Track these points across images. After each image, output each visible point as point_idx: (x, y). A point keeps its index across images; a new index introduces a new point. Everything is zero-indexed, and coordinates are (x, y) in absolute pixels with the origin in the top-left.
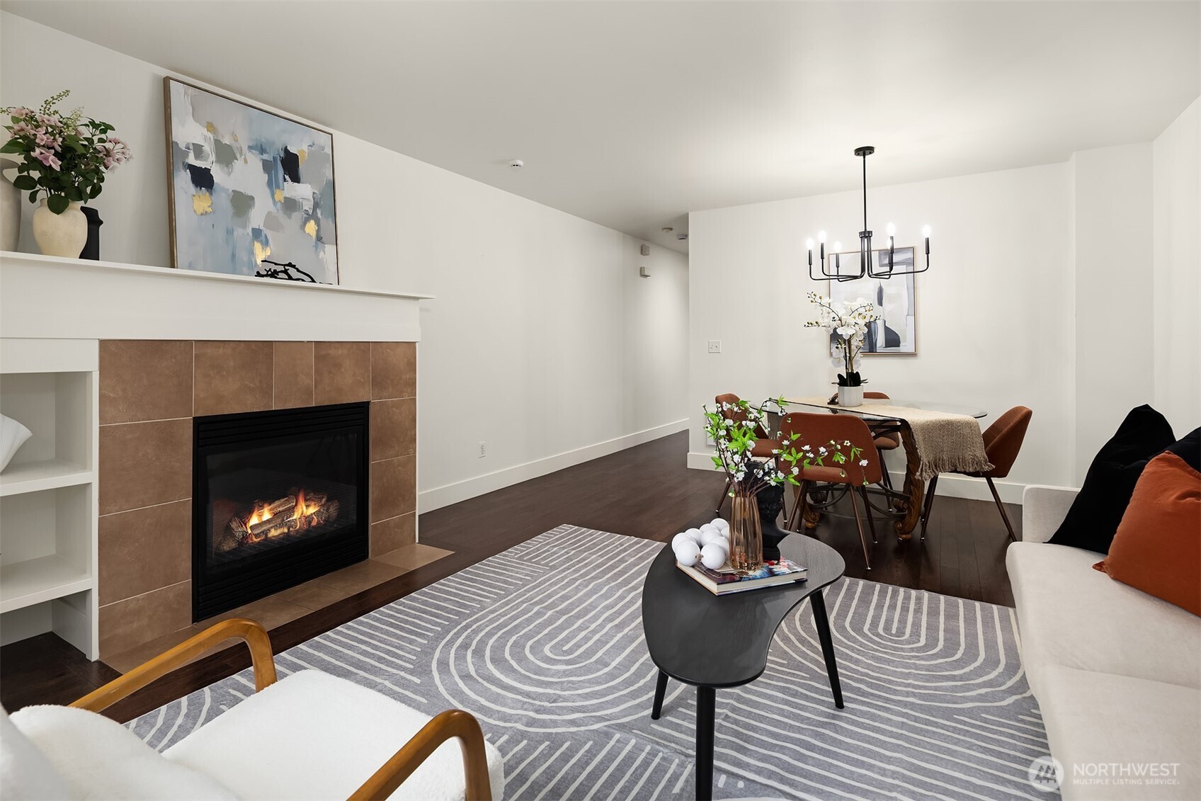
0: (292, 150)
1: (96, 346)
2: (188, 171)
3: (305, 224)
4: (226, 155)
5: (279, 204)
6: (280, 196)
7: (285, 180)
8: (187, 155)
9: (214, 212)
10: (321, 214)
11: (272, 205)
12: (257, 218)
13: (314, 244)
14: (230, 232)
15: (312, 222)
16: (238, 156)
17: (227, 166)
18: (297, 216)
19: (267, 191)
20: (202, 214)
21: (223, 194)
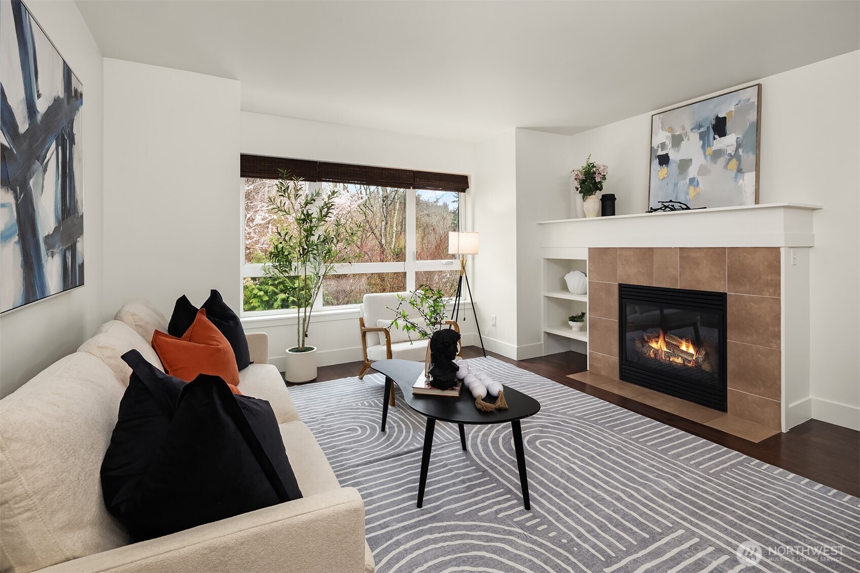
0: (720, 116)
1: (587, 250)
2: (657, 159)
3: (728, 163)
4: (677, 141)
5: (709, 157)
6: (709, 151)
7: (714, 139)
8: (657, 150)
9: (668, 176)
10: (743, 152)
11: (704, 159)
12: (692, 172)
13: (734, 176)
14: (676, 185)
15: (734, 160)
16: (684, 138)
17: (678, 147)
18: (722, 161)
19: (702, 151)
20: (662, 180)
21: (674, 164)
